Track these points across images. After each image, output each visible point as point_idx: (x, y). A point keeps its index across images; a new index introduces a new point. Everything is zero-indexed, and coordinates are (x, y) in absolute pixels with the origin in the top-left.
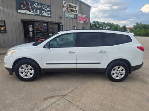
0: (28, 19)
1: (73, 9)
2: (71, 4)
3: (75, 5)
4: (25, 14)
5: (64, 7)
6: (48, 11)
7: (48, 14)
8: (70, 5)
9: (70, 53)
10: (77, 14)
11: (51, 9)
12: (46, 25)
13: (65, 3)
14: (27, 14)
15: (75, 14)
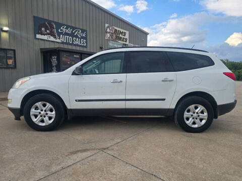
0: (51, 47)
1: (121, 36)
2: (118, 29)
3: (124, 31)
4: (46, 40)
5: (107, 32)
6: (82, 38)
7: (82, 42)
8: (116, 30)
9: (115, 82)
10: (127, 43)
11: (86, 35)
12: (78, 56)
13: (108, 27)
14: (49, 41)
15: (123, 44)
